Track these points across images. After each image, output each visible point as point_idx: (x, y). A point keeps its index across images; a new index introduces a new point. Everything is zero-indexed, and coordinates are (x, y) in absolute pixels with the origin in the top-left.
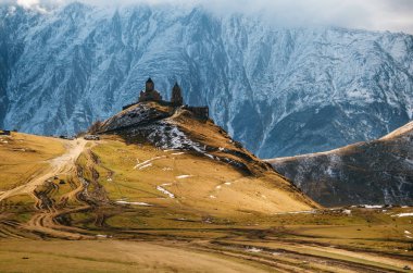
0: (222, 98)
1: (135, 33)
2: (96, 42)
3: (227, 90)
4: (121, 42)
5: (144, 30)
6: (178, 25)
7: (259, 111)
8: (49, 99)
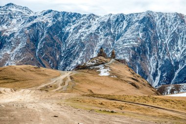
0: (155, 57)
1: (117, 27)
2: (100, 31)
3: (158, 54)
4: (111, 32)
5: (121, 26)
6: (137, 24)
7: (173, 63)
8: (78, 56)
